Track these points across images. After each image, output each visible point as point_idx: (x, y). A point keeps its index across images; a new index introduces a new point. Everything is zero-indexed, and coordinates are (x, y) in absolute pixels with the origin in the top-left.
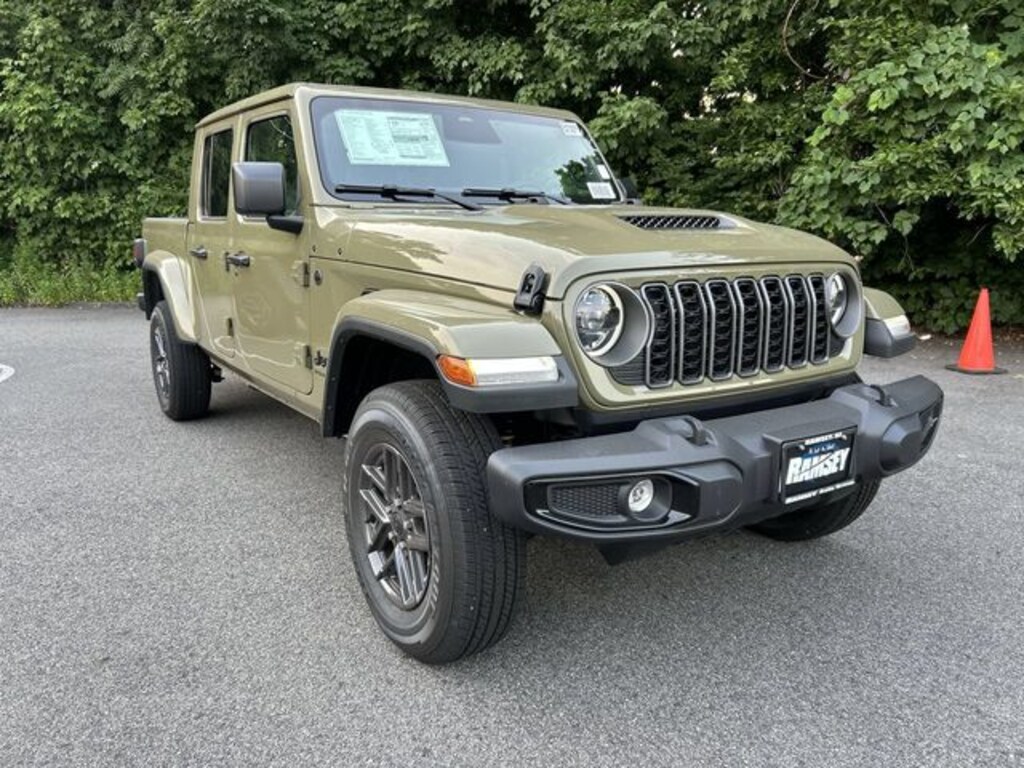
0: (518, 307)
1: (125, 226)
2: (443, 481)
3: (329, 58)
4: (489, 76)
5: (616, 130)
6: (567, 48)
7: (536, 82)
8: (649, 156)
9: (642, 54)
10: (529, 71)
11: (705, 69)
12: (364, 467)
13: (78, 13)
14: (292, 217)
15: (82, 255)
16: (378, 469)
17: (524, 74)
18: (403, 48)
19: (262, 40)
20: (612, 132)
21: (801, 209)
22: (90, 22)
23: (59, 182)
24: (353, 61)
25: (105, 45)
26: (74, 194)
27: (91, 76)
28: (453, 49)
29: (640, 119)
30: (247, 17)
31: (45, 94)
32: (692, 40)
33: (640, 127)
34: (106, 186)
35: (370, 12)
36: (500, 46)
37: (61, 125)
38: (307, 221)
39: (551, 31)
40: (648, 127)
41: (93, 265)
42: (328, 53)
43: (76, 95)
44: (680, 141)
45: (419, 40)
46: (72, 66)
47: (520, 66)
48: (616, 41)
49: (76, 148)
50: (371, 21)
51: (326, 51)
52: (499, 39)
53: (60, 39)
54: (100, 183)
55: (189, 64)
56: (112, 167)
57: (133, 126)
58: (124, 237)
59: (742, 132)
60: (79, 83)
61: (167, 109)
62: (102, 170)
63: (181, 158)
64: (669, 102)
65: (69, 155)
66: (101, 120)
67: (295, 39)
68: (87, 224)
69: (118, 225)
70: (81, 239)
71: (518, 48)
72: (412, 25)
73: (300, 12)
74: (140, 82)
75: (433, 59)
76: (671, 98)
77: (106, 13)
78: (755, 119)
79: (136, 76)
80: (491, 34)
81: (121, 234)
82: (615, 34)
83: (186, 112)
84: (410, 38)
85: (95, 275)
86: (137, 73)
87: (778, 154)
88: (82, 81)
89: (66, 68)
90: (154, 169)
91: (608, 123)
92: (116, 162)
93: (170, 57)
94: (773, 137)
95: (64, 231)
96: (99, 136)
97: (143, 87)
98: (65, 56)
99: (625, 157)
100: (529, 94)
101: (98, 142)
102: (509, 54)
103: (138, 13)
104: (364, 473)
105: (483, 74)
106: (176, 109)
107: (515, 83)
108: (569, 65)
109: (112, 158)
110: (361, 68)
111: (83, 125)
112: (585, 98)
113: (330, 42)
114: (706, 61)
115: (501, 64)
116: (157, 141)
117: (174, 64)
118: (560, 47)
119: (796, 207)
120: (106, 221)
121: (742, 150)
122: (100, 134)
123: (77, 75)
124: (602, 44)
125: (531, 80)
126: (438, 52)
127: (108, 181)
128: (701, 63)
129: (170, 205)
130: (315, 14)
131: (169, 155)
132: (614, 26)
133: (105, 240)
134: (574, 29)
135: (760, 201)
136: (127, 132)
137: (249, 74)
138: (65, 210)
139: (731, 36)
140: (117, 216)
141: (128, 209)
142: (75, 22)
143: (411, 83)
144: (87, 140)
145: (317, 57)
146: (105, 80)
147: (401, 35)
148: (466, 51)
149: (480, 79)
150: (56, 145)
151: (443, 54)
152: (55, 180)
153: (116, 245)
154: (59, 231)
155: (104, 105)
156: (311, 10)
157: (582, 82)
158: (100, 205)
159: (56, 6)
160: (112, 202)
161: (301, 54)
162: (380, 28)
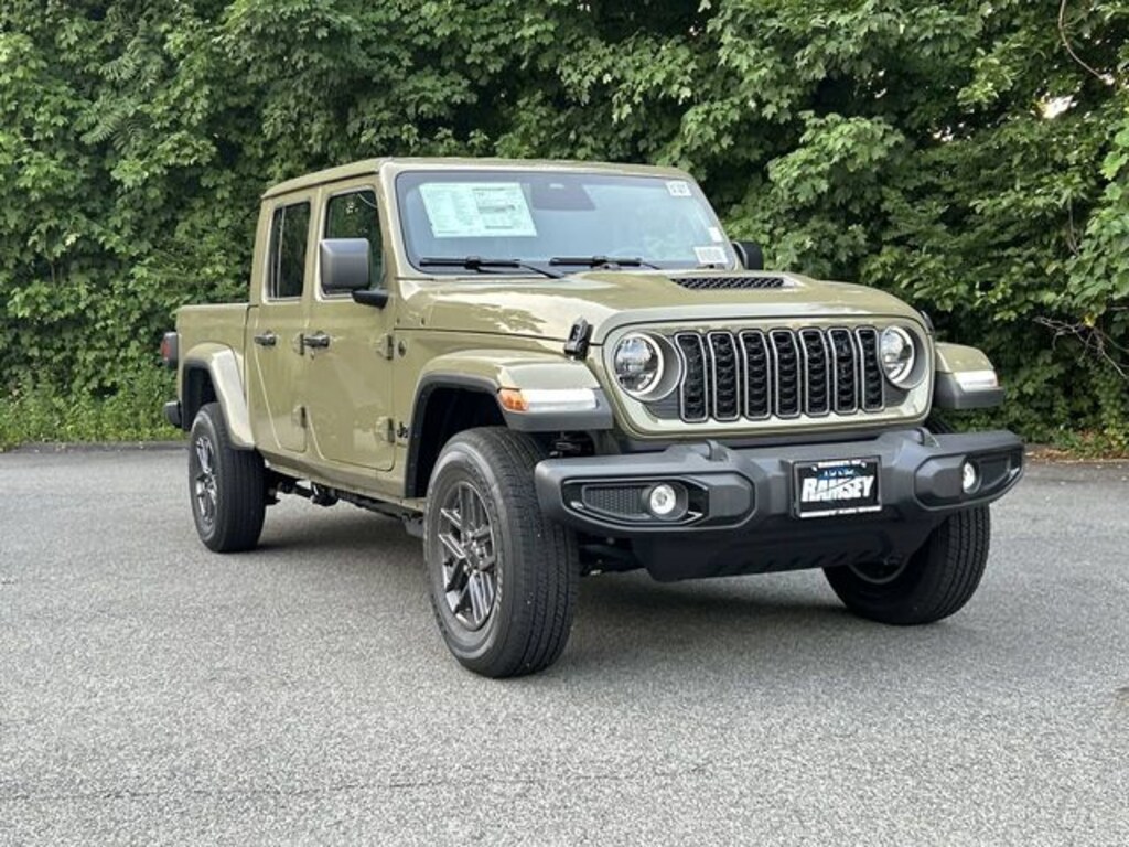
0: (568, 353)
1: (107, 326)
2: (505, 497)
3: (412, 78)
4: (644, 95)
5: (825, 166)
6: (752, 52)
7: (712, 100)
8: (882, 200)
9: (859, 58)
10: (701, 85)
11: (961, 70)
12: (443, 511)
13: (56, 26)
14: (376, 291)
15: (40, 372)
16: (455, 512)
17: (693, 90)
18: (518, 60)
19: (320, 60)
20: (820, 168)
21: (1099, 271)
22: (73, 39)
23: (16, 266)
24: (447, 80)
25: (92, 69)
26: (36, 282)
27: (72, 114)
28: (590, 58)
29: (856, 150)
30: (300, 31)
31: (10, 143)
32: (930, 35)
33: (858, 161)
34: (82, 270)
35: (471, 11)
36: (658, 50)
37: (29, 185)
38: (392, 295)
39: (729, 29)
40: (871, 159)
41: (54, 388)
42: (410, 71)
43: (48, 140)
44: (928, 177)
45: (541, 49)
46: (48, 102)
47: (687, 79)
48: (820, 41)
49: (45, 217)
50: (472, 24)
51: (408, 68)
52: (657, 40)
53: (33, 65)
54: (74, 266)
55: (211, 91)
56: (96, 240)
57: (129, 183)
58: (103, 344)
59: (1016, 162)
60: (55, 124)
61: (178, 156)
62: (80, 246)
63: (192, 226)
64: (913, 119)
65: (35, 227)
66: (82, 175)
67: (364, 54)
68: (51, 326)
69: (98, 326)
70: (41, 349)
71: (684, 53)
72: (530, 29)
73: (371, 15)
74: (141, 120)
75: (561, 73)
76: (914, 114)
77: (95, 24)
78: (1032, 141)
79: (137, 112)
80: (645, 34)
81: (98, 340)
82: (817, 31)
83: (206, 159)
84: (526, 46)
85: (59, 402)
86: (139, 108)
87: (1065, 192)
88: (61, 121)
89: (38, 105)
90: (153, 241)
91: (814, 156)
92: (101, 234)
93: (187, 83)
94: (1063, 167)
95: (16, 340)
96: (79, 199)
97: (145, 127)
98: (40, 88)
99: (849, 202)
100: (700, 119)
101: (77, 206)
102: (670, 62)
103: (142, 23)
104: (443, 516)
105: (633, 92)
106: (191, 157)
107: (680, 102)
108: (755, 77)
109: (97, 229)
110: (459, 89)
111: (59, 183)
112: (782, 121)
113: (413, 53)
114: (963, 59)
115: (660, 78)
116: (161, 202)
117: (191, 93)
118: (741, 51)
119: (1092, 268)
120: (79, 320)
121: (1018, 188)
122: (80, 195)
123: (53, 115)
124: (803, 44)
125: (704, 97)
126: (567, 64)
127: (86, 262)
128: (957, 63)
129: (177, 294)
130: (393, 18)
131: (176, 222)
132: (817, 21)
133: (75, 349)
134: (762, 26)
135: (1050, 260)
136: (119, 190)
137: (298, 103)
138: (24, 304)
139: (998, 23)
140: (96, 312)
141: (113, 302)
142: (51, 39)
143: (530, 107)
144: (61, 204)
145: (395, 76)
146: (92, 119)
147: (514, 41)
148: (608, 61)
149: (629, 100)
150: (19, 212)
151: (575, 66)
152: (10, 264)
153: (91, 356)
154: (9, 339)
155: (88, 154)
156: (387, 12)
157: (777, 99)
158: (72, 298)
159: (26, 18)
160: (90, 292)
161: (373, 73)
162: (485, 33)
